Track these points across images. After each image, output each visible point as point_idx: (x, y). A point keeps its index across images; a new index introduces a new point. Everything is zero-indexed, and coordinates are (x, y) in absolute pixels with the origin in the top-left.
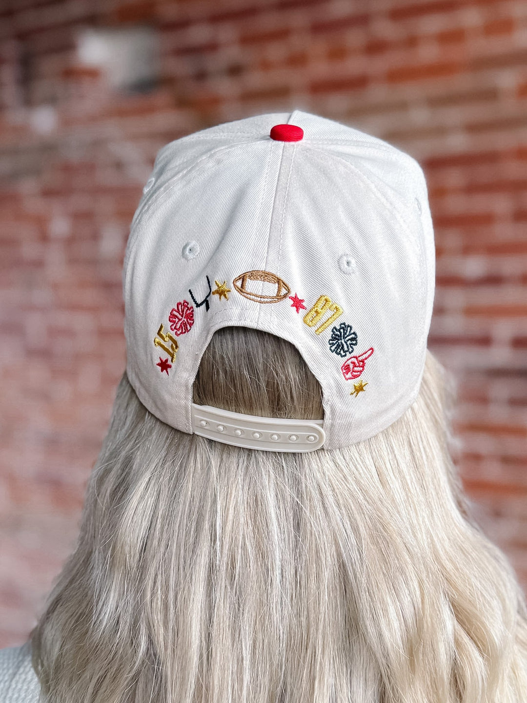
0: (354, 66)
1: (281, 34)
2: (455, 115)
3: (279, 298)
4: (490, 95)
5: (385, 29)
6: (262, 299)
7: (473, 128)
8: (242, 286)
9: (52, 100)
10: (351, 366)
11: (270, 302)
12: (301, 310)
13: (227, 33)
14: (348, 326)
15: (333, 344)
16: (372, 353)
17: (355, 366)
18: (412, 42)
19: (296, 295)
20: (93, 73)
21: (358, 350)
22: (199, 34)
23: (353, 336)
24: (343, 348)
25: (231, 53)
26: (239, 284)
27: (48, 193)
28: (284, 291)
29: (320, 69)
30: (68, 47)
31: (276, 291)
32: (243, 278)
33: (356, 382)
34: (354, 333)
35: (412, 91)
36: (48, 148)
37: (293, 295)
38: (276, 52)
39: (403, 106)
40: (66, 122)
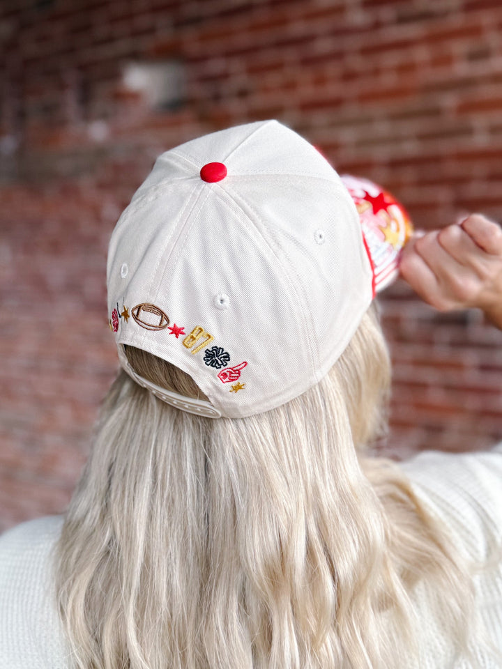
0: (333, 90)
1: (277, 67)
2: (410, 127)
3: (161, 327)
4: (435, 112)
5: (356, 63)
6: (148, 327)
7: (423, 137)
8: (138, 314)
9: (104, 116)
10: (228, 374)
11: (154, 330)
12: (180, 336)
13: (237, 66)
14: (220, 348)
15: (208, 360)
16: (245, 365)
17: (231, 373)
18: (377, 72)
19: (175, 325)
20: (135, 96)
21: (230, 364)
22: (216, 66)
23: (225, 355)
24: (217, 362)
25: (240, 80)
26: (135, 312)
27: (102, 186)
28: (165, 322)
29: (307, 91)
30: (114, 75)
31: (159, 322)
32: (139, 308)
33: (233, 384)
34: (226, 353)
35: (377, 109)
36: (101, 152)
37: (171, 325)
38: (273, 79)
39: (369, 120)
40: (116, 133)
